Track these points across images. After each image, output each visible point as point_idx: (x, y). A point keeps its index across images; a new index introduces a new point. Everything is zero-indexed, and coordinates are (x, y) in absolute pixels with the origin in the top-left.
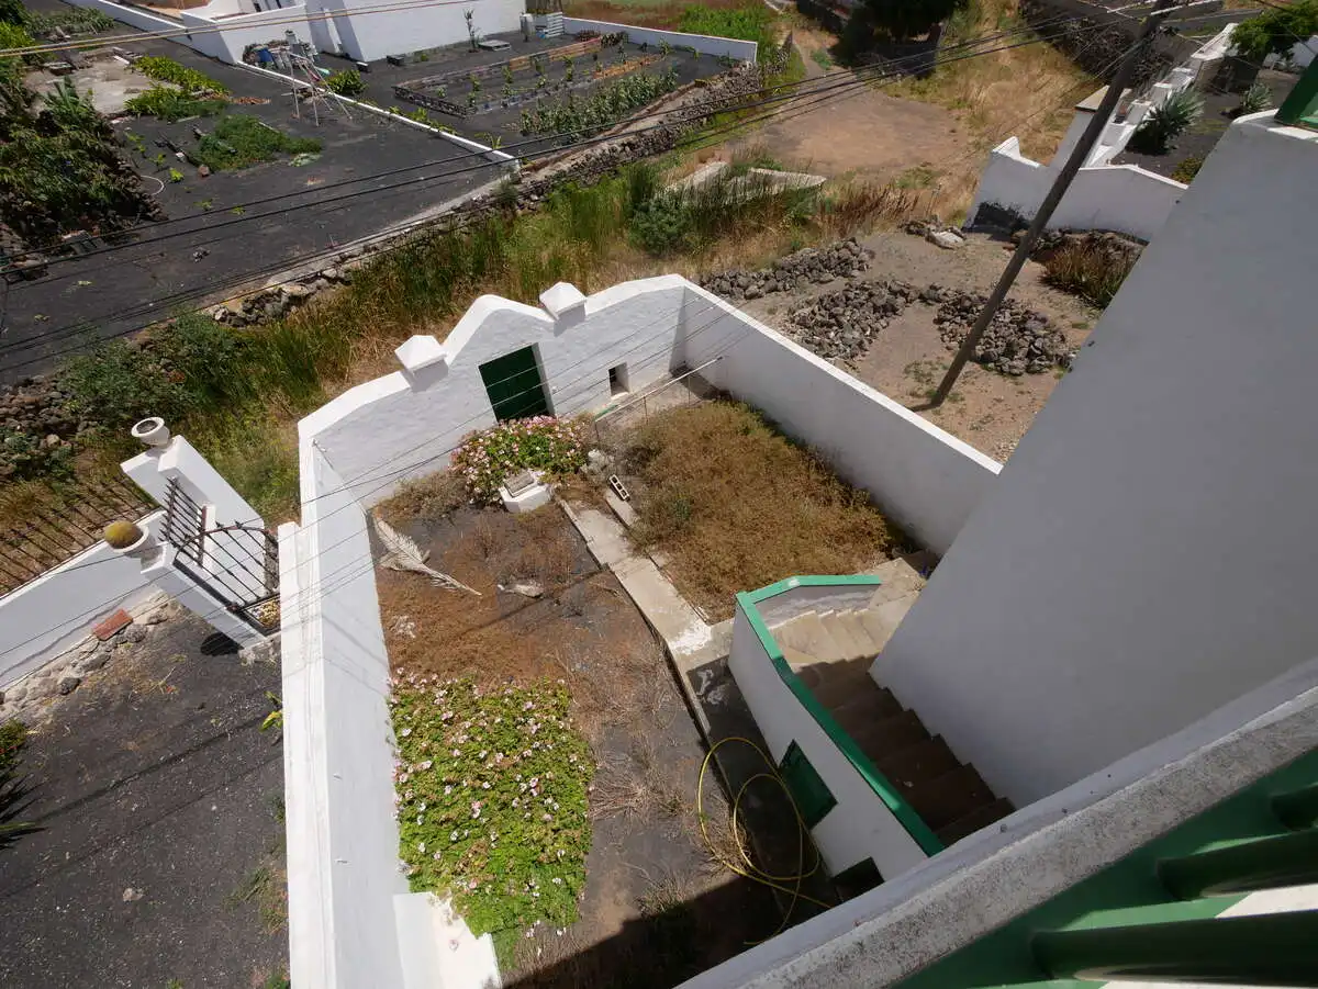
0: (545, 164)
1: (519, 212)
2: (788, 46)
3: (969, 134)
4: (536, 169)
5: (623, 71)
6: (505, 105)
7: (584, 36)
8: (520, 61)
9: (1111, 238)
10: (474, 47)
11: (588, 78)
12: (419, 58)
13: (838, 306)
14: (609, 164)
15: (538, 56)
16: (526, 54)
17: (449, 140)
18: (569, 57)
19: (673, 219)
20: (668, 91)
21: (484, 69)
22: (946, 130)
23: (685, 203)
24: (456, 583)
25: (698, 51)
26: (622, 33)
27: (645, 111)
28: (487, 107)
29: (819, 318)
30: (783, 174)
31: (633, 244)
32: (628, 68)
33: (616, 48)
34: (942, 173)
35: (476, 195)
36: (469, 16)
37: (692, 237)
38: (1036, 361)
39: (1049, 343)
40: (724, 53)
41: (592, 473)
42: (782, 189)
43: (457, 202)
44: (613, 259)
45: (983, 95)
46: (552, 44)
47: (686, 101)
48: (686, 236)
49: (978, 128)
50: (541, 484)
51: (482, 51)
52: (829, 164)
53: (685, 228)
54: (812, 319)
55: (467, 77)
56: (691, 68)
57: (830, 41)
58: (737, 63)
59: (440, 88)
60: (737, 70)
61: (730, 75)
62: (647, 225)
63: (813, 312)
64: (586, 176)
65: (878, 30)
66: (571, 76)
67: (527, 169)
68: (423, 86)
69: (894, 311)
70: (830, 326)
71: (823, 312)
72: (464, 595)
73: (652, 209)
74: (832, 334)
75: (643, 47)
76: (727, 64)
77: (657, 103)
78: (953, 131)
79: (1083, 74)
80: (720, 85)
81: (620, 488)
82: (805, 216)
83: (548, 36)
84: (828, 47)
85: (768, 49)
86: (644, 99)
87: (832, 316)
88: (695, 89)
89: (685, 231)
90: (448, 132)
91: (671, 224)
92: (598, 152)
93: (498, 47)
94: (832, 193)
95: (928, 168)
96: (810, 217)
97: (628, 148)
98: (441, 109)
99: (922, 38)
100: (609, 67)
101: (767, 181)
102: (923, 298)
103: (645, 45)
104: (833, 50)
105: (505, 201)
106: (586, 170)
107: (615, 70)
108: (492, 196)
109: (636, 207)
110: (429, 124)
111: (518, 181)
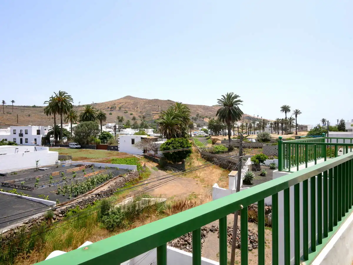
0: (66, 203)
1: (53, 221)
2: (145, 166)
3: (202, 184)
4: (62, 205)
5: (94, 174)
6: (50, 186)
7: (80, 166)
8: (56, 173)
9: (253, 205)
10: (37, 170)
11: (82, 176)
12: (13, 174)
13: (186, 237)
14: (91, 202)
15: (63, 171)
16: (58, 171)
17: (25, 199)
18: (74, 171)
19: (118, 217)
20: (110, 178)
21: (41, 176)
22: (195, 184)
23: (122, 211)
25: (118, 168)
26: (93, 164)
27: (103, 184)
28: (43, 186)
29: (181, 242)
30: (153, 199)
31: (102, 228)
32: (96, 173)
33: (91, 168)
34: (199, 195)
35: (35, 216)
36: (37, 162)
37: (125, 222)
38: (254, 244)
39: (254, 237)
40: (127, 168)
42: (154, 203)
43: (27, 220)
44: (94, 235)
45: (201, 175)
46: (67, 168)
47: (117, 181)
48: (123, 222)
49: (203, 183)
51: (40, 171)
52: (165, 195)
53: (123, 219)
54: (179, 244)
55: (34, 178)
56: (117, 173)
57: (156, 164)
58: (131, 171)
59: (22, 182)
60: (132, 172)
61: (130, 173)
62: (108, 220)
63: (178, 241)
64: (82, 206)
65: (168, 162)
66: (75, 176)
67: (59, 205)
68: (15, 182)
69: (204, 236)
70: (186, 245)
71: (182, 240)
73: (110, 214)
74: (188, 248)
75: (100, 168)
76: (128, 171)
77: (107, 182)
78: (197, 184)
79: (223, 169)
80: (127, 176)
82: (163, 211)
83: (65, 166)
84: (156, 166)
85: (139, 167)
86: (102, 181)
87: (186, 241)
88: (119, 178)
89: (122, 220)
90: (25, 196)
91: (117, 218)
92: (87, 198)
93: (46, 169)
94: (170, 203)
95: (194, 194)
96: (164, 211)
97: (97, 196)
98: (23, 188)
99: (181, 163)
100: (89, 173)
101: (149, 201)
102: (211, 231)
103: (101, 167)
104: (157, 166)
105: (48, 218)
106: (82, 204)
107: (91, 174)
108: (43, 216)
109: (103, 214)
110: (16, 194)
111: (55, 210)
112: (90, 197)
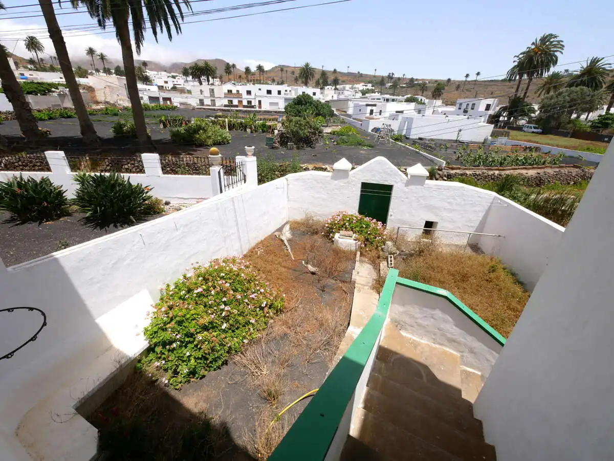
0: (459, 169)
4: (453, 169)
8: (474, 146)
12: (431, 140)
15: (484, 146)
17: (421, 154)
24: (290, 250)
25: (584, 159)
26: (538, 147)
41: (382, 250)
47: (562, 171)
50: (355, 240)
51: (459, 142)
64: (478, 180)
67: (449, 168)
72: (288, 255)
77: (541, 166)
81: (391, 261)
83: (495, 144)
88: (572, 168)
90: (423, 152)
93: (467, 143)
106: (479, 178)
110: (417, 149)
111: (440, 170)
112: (496, 174)
